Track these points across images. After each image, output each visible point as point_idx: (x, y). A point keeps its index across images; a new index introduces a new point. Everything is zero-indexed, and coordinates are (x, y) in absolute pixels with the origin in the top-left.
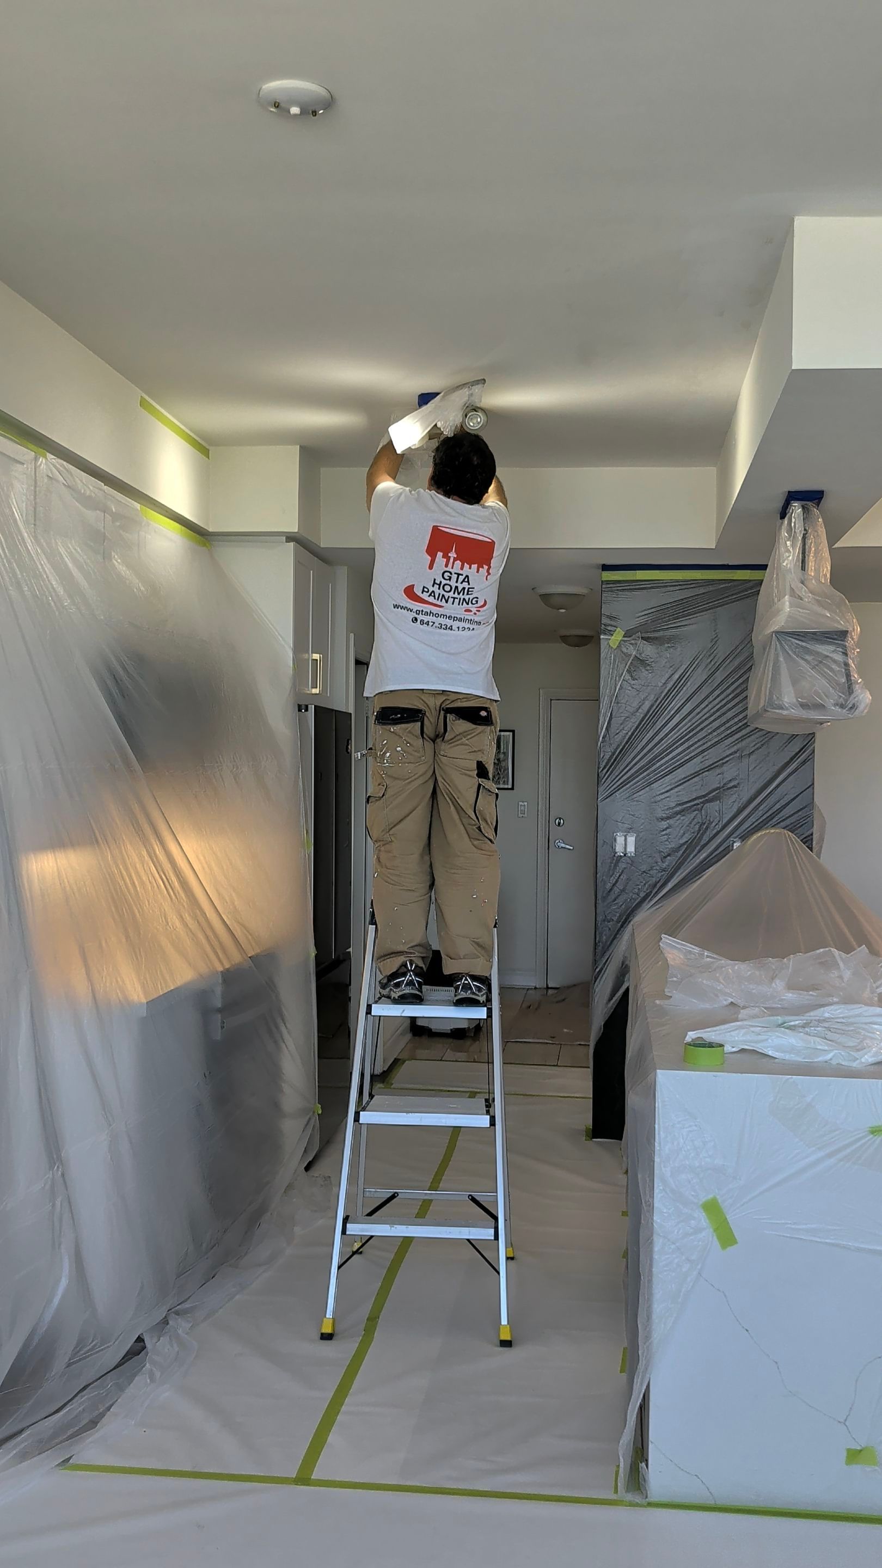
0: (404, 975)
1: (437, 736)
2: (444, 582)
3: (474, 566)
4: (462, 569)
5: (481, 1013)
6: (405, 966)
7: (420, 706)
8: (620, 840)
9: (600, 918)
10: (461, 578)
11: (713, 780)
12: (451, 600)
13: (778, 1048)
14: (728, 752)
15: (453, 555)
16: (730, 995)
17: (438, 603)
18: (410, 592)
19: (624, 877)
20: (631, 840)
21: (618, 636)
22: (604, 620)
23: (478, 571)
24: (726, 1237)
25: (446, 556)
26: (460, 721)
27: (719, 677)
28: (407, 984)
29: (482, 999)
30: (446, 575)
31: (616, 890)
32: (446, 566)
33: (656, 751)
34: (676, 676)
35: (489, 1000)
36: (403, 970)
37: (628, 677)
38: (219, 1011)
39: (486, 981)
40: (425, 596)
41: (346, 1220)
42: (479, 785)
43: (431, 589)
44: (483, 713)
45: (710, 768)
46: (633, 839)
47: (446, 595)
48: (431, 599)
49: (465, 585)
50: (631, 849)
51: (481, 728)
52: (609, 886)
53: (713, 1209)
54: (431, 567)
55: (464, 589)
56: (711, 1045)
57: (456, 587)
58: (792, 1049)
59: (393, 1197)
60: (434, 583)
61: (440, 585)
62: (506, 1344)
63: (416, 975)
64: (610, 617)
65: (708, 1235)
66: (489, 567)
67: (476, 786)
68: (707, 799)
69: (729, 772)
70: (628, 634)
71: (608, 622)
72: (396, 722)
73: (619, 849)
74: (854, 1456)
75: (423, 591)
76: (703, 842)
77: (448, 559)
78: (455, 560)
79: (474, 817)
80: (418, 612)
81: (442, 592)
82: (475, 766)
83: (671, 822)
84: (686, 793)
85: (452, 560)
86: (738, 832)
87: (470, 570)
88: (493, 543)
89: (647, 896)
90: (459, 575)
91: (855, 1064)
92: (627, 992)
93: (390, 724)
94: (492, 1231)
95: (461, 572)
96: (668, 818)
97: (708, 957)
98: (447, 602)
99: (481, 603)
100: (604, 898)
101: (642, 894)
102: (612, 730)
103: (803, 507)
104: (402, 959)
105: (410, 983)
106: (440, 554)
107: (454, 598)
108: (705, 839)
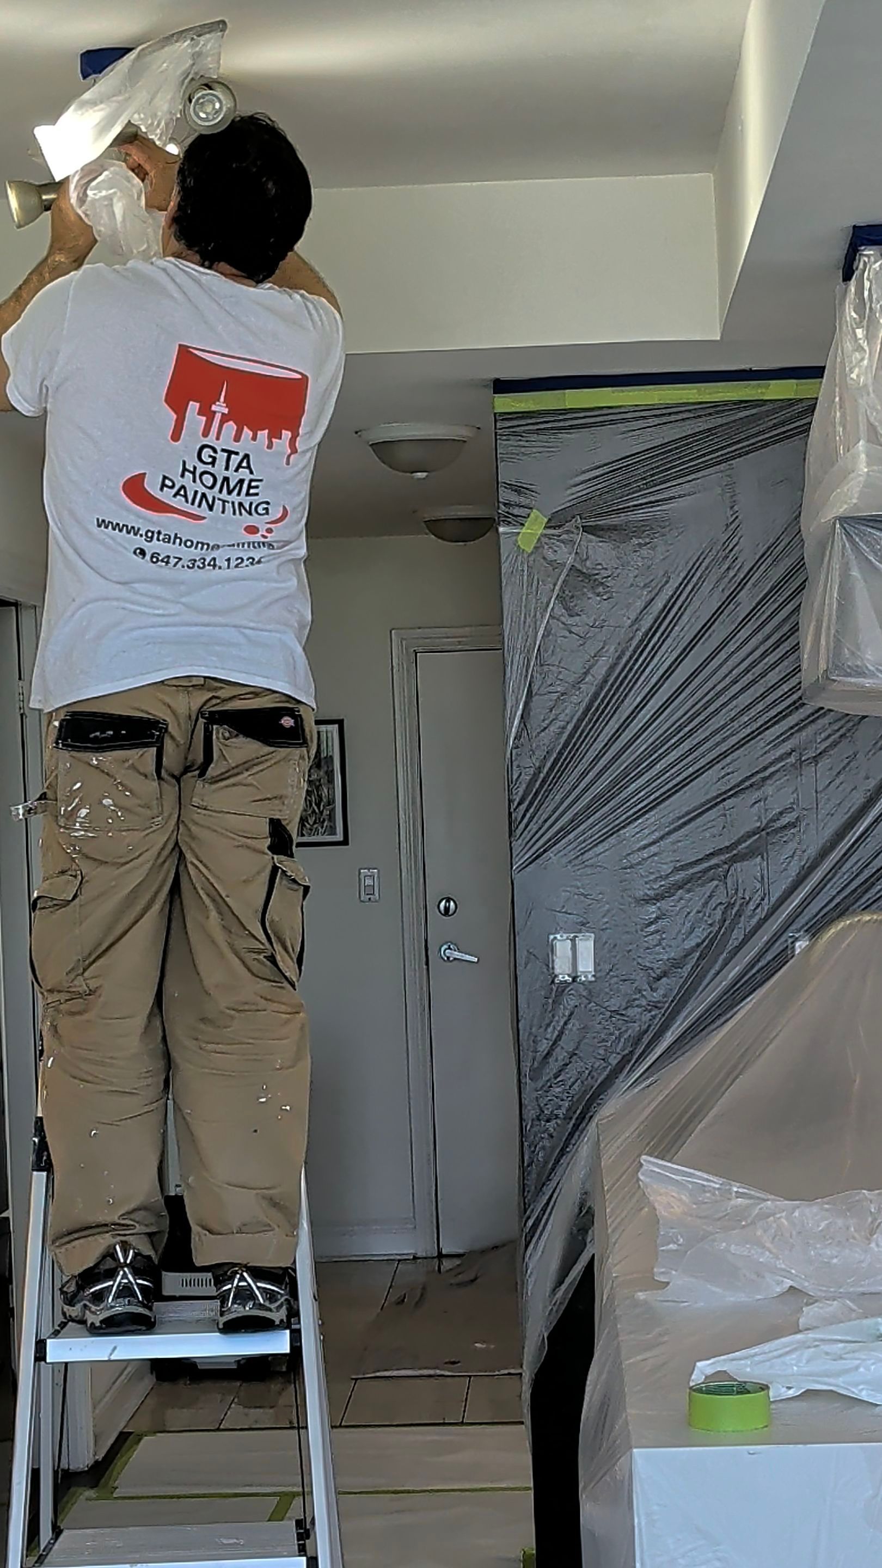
0: (112, 1274)
1: (188, 770)
2: (201, 468)
3: (263, 434)
4: (237, 438)
6: (113, 1254)
7: (157, 711)
8: (562, 947)
9: (529, 1115)
10: (235, 460)
11: (747, 813)
12: (218, 504)
14: (773, 756)
15: (220, 408)
17: (195, 511)
18: (136, 491)
19: (574, 1025)
20: (586, 946)
21: (535, 525)
22: (505, 494)
23: (270, 446)
25: (205, 412)
26: (239, 739)
27: (747, 600)
30: (206, 452)
31: (560, 1055)
32: (206, 433)
33: (627, 759)
34: (662, 602)
36: (109, 1263)
37: (560, 610)
40: (166, 496)
42: (274, 870)
43: (179, 483)
44: (285, 722)
45: (740, 789)
46: (590, 944)
47: (210, 494)
48: (178, 503)
49: (244, 473)
50: (586, 966)
51: (280, 751)
52: (544, 1046)
54: (176, 436)
55: (241, 482)
56: (742, 1388)
57: (229, 478)
60: (185, 470)
61: (195, 474)
63: (140, 1273)
64: (518, 489)
66: (295, 434)
67: (267, 873)
68: (735, 854)
70: (556, 520)
71: (512, 494)
72: (103, 746)
73: (562, 971)
76: (733, 943)
77: (210, 416)
78: (225, 419)
80: (153, 533)
81: (202, 490)
82: (265, 829)
83: (664, 904)
84: (690, 845)
85: (217, 421)
86: (802, 919)
87: (254, 443)
88: (306, 378)
89: (625, 1060)
90: (230, 453)
93: (87, 749)
95: (235, 446)
96: (658, 898)
98: (211, 508)
99: (275, 513)
100: (536, 1074)
101: (614, 1060)
102: (534, 723)
104: (104, 1240)
105: (125, 1291)
107: (226, 501)
108: (737, 935)
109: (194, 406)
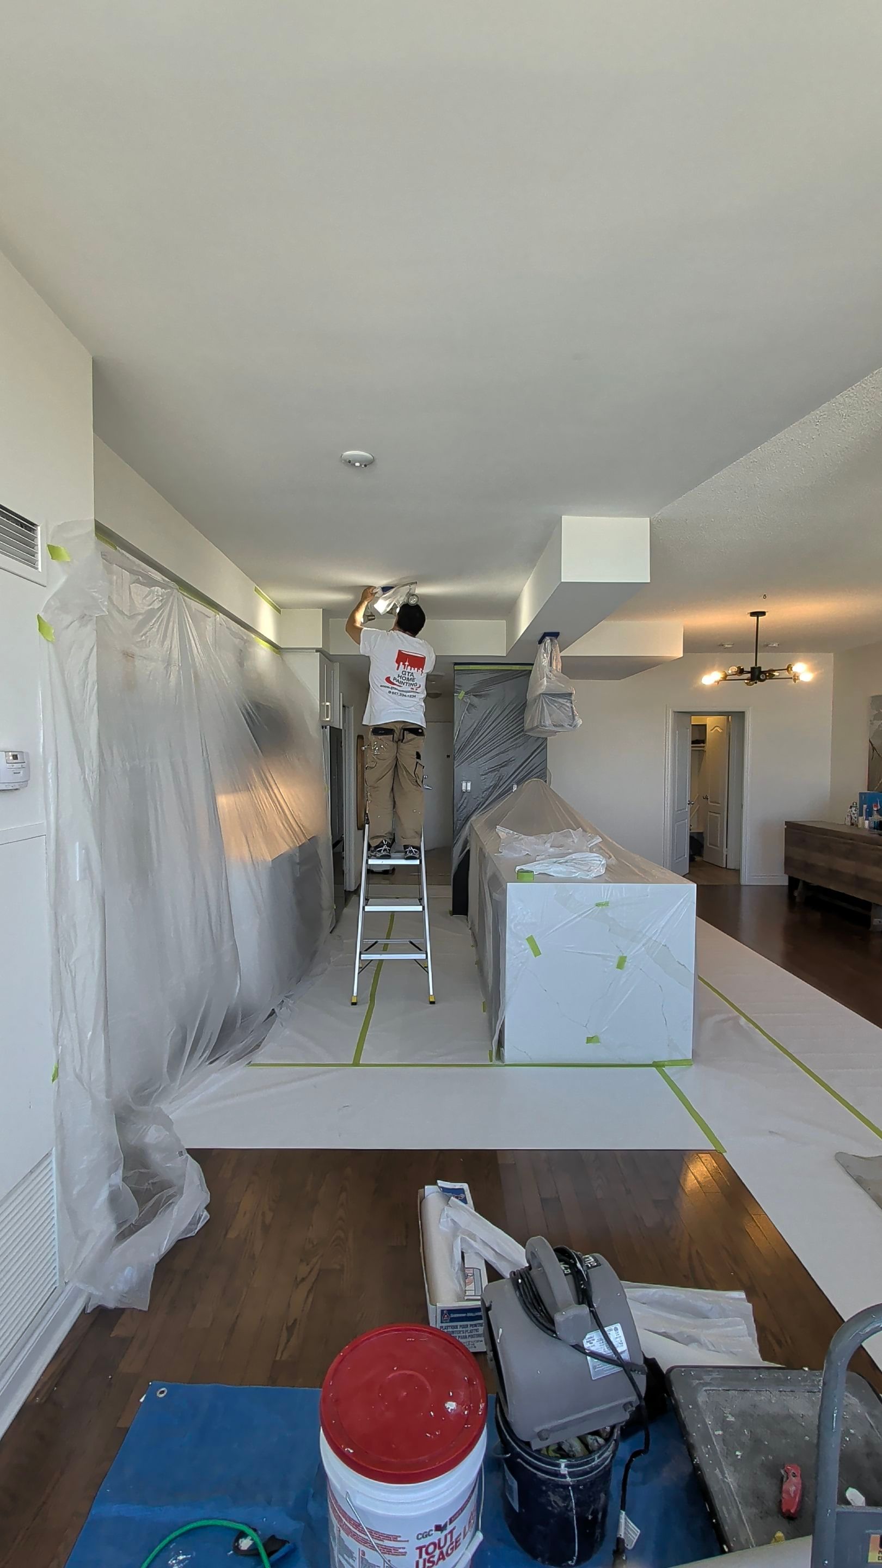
0: (382, 847)
1: (399, 740)
2: (403, 676)
3: (416, 669)
4: (411, 670)
5: (417, 862)
6: (382, 842)
7: (393, 728)
8: (464, 784)
9: (455, 819)
10: (410, 674)
11: (505, 757)
12: (405, 684)
13: (555, 872)
14: (512, 745)
15: (407, 663)
16: (528, 851)
17: (400, 684)
18: (388, 679)
19: (466, 801)
20: (469, 784)
21: (462, 693)
22: (456, 687)
23: (417, 671)
24: (537, 952)
26: (411, 734)
27: (507, 712)
28: (384, 851)
29: (418, 856)
30: (404, 673)
31: (462, 807)
32: (404, 668)
33: (480, 744)
34: (488, 712)
35: (420, 856)
36: (382, 844)
37: (467, 712)
38: (298, 864)
39: (419, 849)
40: (395, 682)
41: (361, 953)
42: (417, 762)
43: (397, 679)
44: (420, 731)
45: (504, 752)
47: (404, 681)
48: (397, 683)
49: (412, 677)
50: (469, 788)
51: (419, 737)
52: (459, 805)
53: (531, 940)
54: (398, 669)
55: (411, 679)
56: (527, 872)
57: (409, 678)
58: (561, 872)
59: (376, 942)
60: (399, 676)
61: (401, 677)
62: (432, 1003)
63: (387, 847)
64: (459, 686)
65: (529, 951)
66: (423, 669)
67: (415, 764)
68: (502, 765)
69: (510, 754)
70: (466, 693)
71: (457, 687)
72: (382, 734)
73: (464, 788)
74: (589, 1040)
75: (394, 680)
76: (500, 785)
77: (405, 665)
78: (408, 666)
79: (414, 776)
80: (392, 689)
81: (402, 680)
82: (415, 754)
83: (486, 776)
84: (494, 763)
86: (514, 781)
87: (414, 671)
88: (425, 658)
89: (475, 810)
90: (409, 673)
91: (588, 877)
92: (469, 851)
93: (378, 735)
94: (425, 955)
96: (485, 775)
97: (516, 835)
98: (404, 684)
99: (418, 686)
100: (457, 811)
101: (474, 809)
102: (460, 735)
103: (551, 640)
104: (381, 839)
105: (385, 850)
107: (408, 683)
108: (501, 783)
109: (401, 663)
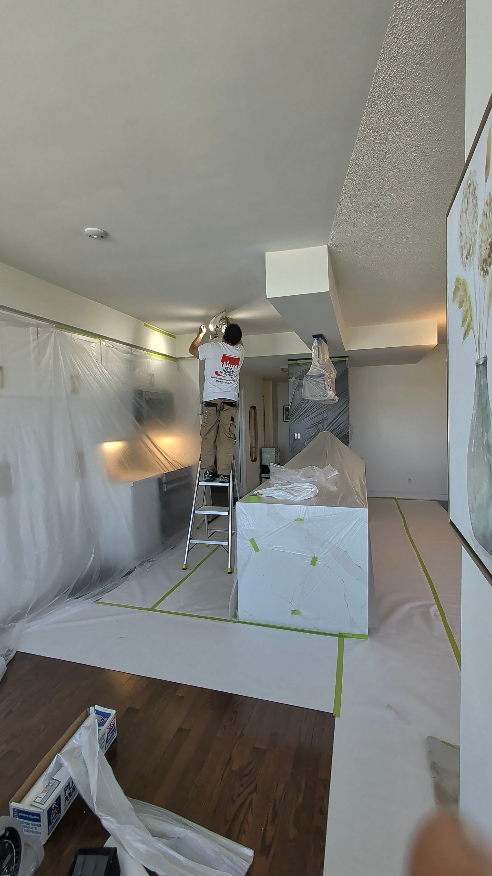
1: (220, 410)
2: (226, 370)
3: (234, 366)
4: (231, 366)
6: (207, 472)
7: (217, 402)
8: (296, 435)
9: (291, 457)
10: (230, 369)
11: (321, 417)
12: (227, 375)
14: (324, 410)
15: (228, 362)
17: (224, 376)
18: (216, 373)
19: (297, 445)
20: (299, 435)
21: (293, 379)
22: (289, 375)
25: (226, 363)
26: (228, 406)
28: (207, 477)
30: (226, 368)
31: (295, 449)
32: (227, 366)
33: (305, 409)
37: (296, 390)
40: (220, 374)
42: (231, 423)
43: (222, 372)
44: (234, 404)
45: (320, 414)
46: (299, 434)
47: (226, 373)
49: (231, 371)
50: (299, 437)
51: (233, 408)
52: (293, 447)
54: (222, 366)
55: (231, 372)
57: (229, 371)
60: (223, 370)
61: (224, 371)
63: (210, 474)
64: (291, 374)
66: (238, 366)
68: (319, 423)
69: (325, 415)
70: (296, 378)
73: (296, 437)
74: (293, 612)
75: (220, 373)
77: (227, 363)
78: (229, 364)
79: (229, 432)
80: (218, 379)
82: (230, 418)
83: (310, 429)
84: (314, 421)
85: (228, 364)
87: (233, 367)
88: (240, 358)
90: (229, 368)
93: (209, 407)
95: (230, 367)
96: (308, 429)
98: (226, 375)
99: (235, 376)
100: (292, 451)
102: (293, 404)
104: (206, 470)
106: (225, 362)
107: (228, 374)
